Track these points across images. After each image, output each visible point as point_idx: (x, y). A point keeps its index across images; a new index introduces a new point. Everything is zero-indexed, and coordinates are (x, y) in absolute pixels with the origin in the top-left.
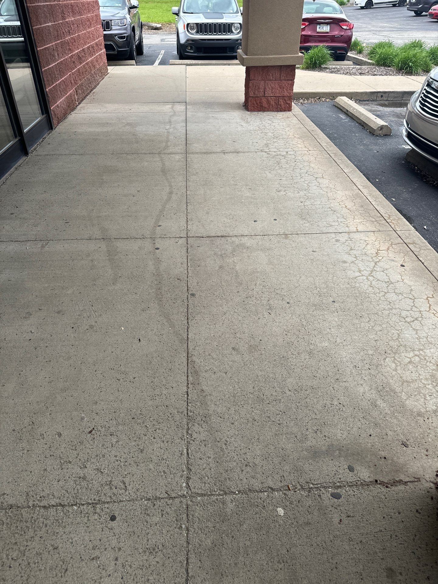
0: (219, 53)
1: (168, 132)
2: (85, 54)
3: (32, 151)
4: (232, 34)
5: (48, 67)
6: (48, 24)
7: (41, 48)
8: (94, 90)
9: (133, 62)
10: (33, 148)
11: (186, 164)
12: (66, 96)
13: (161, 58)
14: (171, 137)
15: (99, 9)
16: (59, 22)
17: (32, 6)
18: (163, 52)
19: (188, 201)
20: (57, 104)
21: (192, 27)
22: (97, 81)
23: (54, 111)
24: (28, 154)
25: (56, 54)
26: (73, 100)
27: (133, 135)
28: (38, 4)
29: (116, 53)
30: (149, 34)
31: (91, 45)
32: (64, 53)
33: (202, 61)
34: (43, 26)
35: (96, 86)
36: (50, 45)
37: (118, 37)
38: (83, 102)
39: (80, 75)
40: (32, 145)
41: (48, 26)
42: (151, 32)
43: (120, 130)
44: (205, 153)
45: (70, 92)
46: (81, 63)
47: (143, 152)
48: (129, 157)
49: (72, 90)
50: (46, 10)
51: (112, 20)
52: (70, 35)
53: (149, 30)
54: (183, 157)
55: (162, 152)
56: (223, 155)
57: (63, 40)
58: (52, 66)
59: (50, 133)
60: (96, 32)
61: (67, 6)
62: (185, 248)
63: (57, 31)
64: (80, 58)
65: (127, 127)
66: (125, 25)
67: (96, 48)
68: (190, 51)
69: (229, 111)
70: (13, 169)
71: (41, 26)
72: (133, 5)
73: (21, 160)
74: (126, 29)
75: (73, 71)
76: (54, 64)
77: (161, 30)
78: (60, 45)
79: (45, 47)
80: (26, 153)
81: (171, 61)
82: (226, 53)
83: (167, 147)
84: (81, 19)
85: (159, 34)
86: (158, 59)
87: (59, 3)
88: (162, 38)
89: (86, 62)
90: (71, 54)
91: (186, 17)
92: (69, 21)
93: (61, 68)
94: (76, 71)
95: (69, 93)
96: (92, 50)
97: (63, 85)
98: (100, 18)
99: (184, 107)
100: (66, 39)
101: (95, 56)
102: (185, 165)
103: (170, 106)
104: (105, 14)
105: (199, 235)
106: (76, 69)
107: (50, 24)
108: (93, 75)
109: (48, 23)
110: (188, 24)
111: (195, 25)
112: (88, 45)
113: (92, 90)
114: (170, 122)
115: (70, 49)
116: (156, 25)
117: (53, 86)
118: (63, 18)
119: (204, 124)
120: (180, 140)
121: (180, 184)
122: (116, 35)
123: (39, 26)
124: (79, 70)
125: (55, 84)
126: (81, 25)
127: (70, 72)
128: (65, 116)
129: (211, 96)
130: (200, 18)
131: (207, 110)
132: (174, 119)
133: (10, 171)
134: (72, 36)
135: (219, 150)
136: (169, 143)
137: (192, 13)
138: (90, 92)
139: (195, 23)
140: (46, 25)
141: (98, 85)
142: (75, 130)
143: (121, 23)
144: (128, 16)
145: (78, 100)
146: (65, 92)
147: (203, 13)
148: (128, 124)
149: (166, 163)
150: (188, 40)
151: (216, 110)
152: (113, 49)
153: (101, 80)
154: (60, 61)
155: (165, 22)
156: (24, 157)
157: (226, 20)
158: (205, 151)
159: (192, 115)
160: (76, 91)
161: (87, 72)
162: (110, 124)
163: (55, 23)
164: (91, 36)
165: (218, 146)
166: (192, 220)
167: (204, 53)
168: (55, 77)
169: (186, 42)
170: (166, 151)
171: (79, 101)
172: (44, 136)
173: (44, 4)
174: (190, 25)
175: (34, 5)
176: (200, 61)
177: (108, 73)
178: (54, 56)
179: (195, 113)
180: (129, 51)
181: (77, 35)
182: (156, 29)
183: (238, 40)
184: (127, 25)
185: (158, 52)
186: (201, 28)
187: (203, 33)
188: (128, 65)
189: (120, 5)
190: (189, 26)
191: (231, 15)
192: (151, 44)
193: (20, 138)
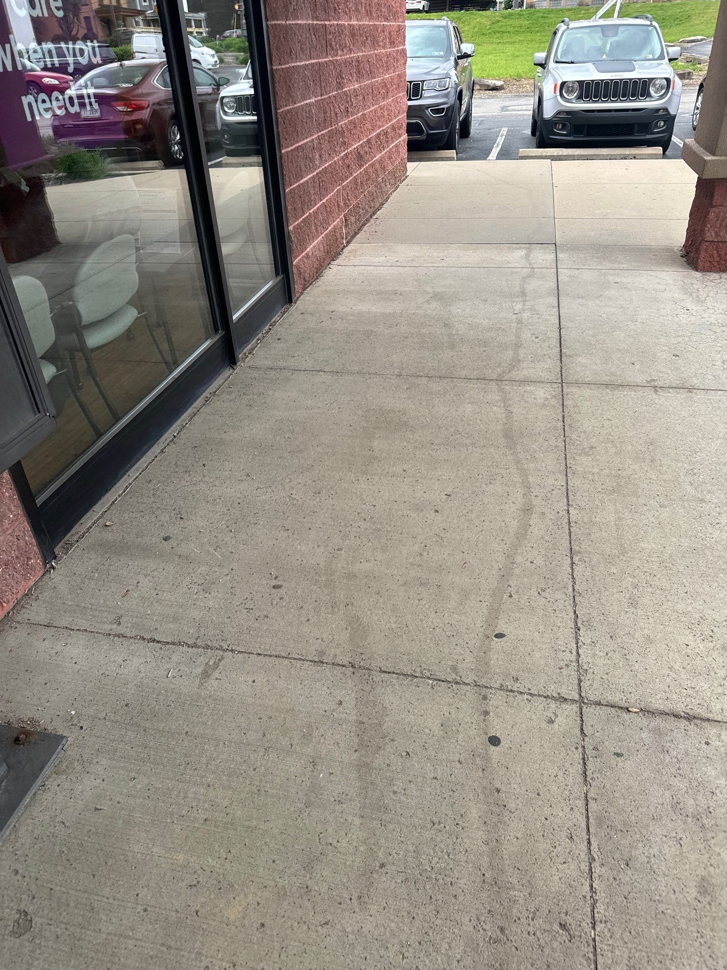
0: (617, 135)
1: (519, 322)
2: (370, 148)
3: (245, 354)
4: (648, 99)
5: (297, 184)
6: (309, 101)
7: (289, 149)
8: (379, 213)
9: (452, 153)
10: (249, 347)
11: (564, 417)
12: (325, 233)
13: (501, 143)
14: (526, 335)
15: (405, 63)
16: (331, 94)
17: (283, 69)
18: (504, 131)
19: (575, 548)
20: (305, 252)
21: (570, 89)
22: (386, 194)
23: (298, 267)
24: (235, 363)
25: (317, 156)
26: (337, 239)
27: (446, 325)
28: (295, 64)
29: (424, 137)
30: (481, 98)
31: (383, 130)
32: (333, 151)
33: (581, 149)
34: (298, 105)
35: (383, 204)
36: (308, 140)
37: (431, 110)
38: (355, 240)
39: (356, 189)
40: (247, 342)
41: (310, 105)
42: (484, 94)
43: (420, 312)
44: (607, 385)
45: (335, 223)
46: (361, 166)
47: (464, 373)
48: (434, 386)
49: (339, 220)
50: (309, 75)
51: (424, 81)
52: (347, 116)
53: (481, 92)
54: (554, 393)
55: (506, 378)
56: (654, 396)
57: (333, 128)
58: (307, 181)
59: (285, 312)
60: (395, 106)
61: (350, 63)
62: (578, 755)
63: (325, 112)
64: (360, 158)
65: (434, 304)
66: (447, 89)
67: (391, 134)
68: (560, 133)
69: (653, 268)
70: (200, 399)
71: (295, 106)
72: (465, 53)
73: (221, 376)
74: (446, 96)
75: (345, 183)
76: (309, 176)
77: (502, 91)
78: (326, 138)
79: (297, 145)
80: (232, 361)
81: (523, 151)
82: (631, 134)
83: (515, 363)
84: (372, 86)
85: (497, 98)
86: (496, 145)
87: (336, 58)
88: (502, 105)
89: (370, 163)
90: (344, 151)
91: (560, 69)
92: (349, 91)
93: (322, 181)
94: (350, 182)
95: (332, 226)
96: (383, 139)
97: (322, 213)
98: (405, 80)
99: (553, 256)
100: (339, 124)
101: (388, 149)
102: (561, 419)
103: (521, 253)
104: (413, 71)
105: (616, 698)
106: (351, 178)
107: (313, 100)
108: (379, 184)
109: (310, 99)
110: (563, 84)
111: (576, 85)
112: (378, 131)
113: (374, 213)
114: (523, 293)
115: (344, 143)
116: (494, 82)
117: (303, 217)
118: (340, 86)
119: (597, 302)
120: (546, 344)
121: (551, 481)
122: (427, 106)
123: (292, 107)
124: (356, 179)
125: (307, 214)
126: (370, 97)
127: (340, 185)
128: (318, 273)
129: (607, 230)
130: (588, 70)
131: (601, 264)
132: (532, 285)
133: (193, 406)
134: (351, 118)
135: (640, 379)
136: (522, 352)
137: (572, 63)
138: (371, 217)
139: (577, 81)
140: (305, 102)
141: (387, 201)
142: (333, 308)
143: (439, 86)
144: (453, 73)
145: (346, 236)
146: (324, 225)
147: (594, 62)
148: (437, 296)
149: (514, 410)
150: (559, 113)
151: (622, 266)
152: (421, 131)
153: (394, 191)
154: (323, 167)
155: (511, 76)
156: (227, 370)
157: (638, 73)
158: (606, 379)
159: (570, 277)
160: (346, 220)
161: (370, 180)
162: (401, 294)
163: (323, 97)
164: (386, 114)
165: (637, 367)
166: (590, 627)
167: (588, 135)
168: (310, 201)
169: (554, 116)
170: (515, 375)
171: (349, 237)
172: (273, 320)
173: (307, 63)
174: (566, 84)
175: (287, 66)
176: (577, 149)
177: (406, 177)
178: (312, 160)
179: (577, 272)
180: (447, 134)
181: (360, 114)
182: (495, 89)
183: (660, 109)
184: (449, 89)
185: (496, 132)
186: (587, 90)
187: (591, 98)
188: (442, 159)
189: (442, 53)
190: (565, 86)
191: (647, 63)
192: (484, 116)
193: (224, 333)
